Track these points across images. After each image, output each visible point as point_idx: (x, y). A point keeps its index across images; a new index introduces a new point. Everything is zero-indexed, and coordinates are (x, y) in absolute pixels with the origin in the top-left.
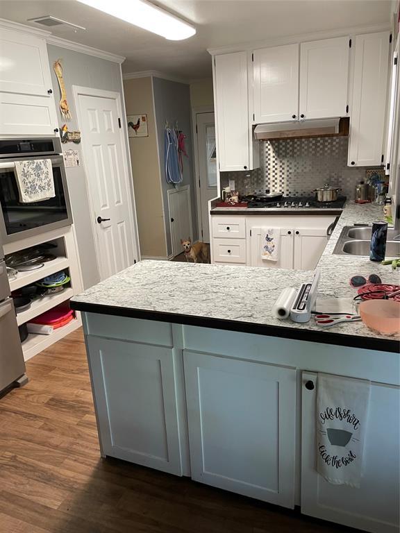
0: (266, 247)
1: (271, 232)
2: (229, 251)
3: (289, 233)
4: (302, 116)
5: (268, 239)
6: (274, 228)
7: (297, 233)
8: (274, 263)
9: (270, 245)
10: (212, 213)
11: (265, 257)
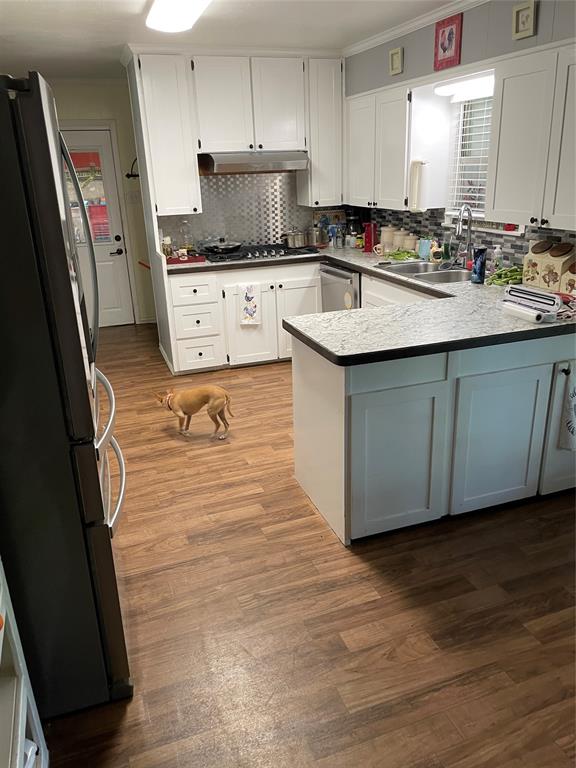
0: (246, 309)
1: (250, 289)
2: (198, 322)
3: (272, 287)
4: (261, 147)
5: (248, 299)
6: (254, 283)
7: (281, 286)
8: (254, 327)
9: (250, 306)
10: (170, 272)
11: (246, 322)
